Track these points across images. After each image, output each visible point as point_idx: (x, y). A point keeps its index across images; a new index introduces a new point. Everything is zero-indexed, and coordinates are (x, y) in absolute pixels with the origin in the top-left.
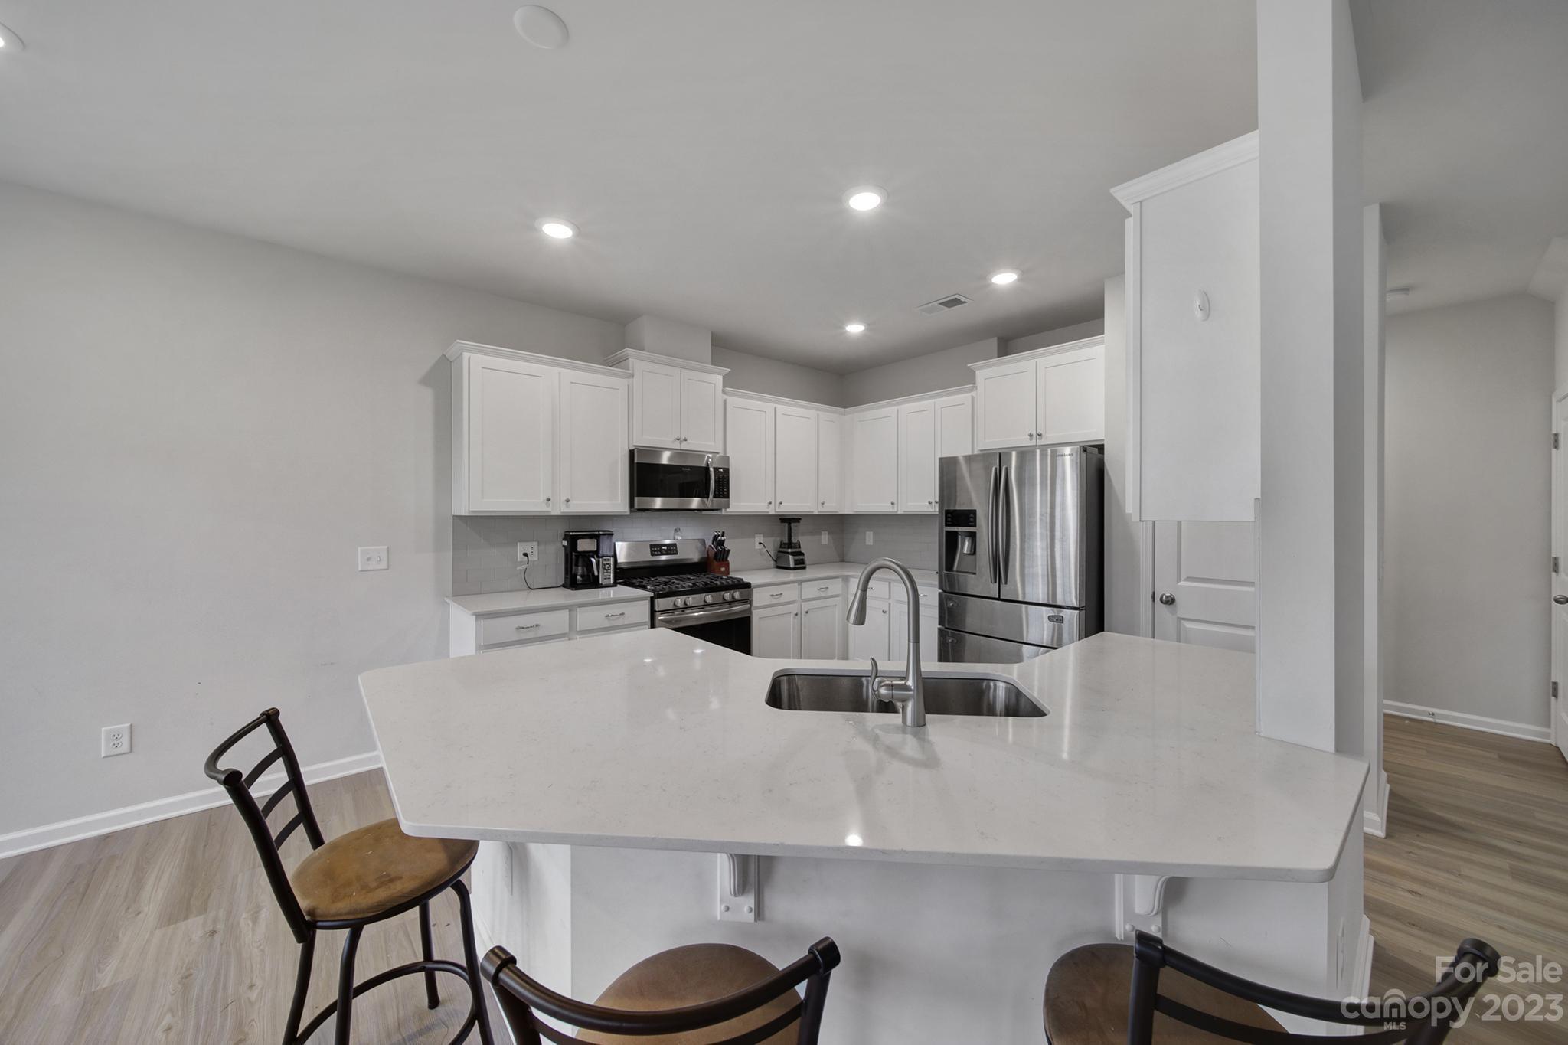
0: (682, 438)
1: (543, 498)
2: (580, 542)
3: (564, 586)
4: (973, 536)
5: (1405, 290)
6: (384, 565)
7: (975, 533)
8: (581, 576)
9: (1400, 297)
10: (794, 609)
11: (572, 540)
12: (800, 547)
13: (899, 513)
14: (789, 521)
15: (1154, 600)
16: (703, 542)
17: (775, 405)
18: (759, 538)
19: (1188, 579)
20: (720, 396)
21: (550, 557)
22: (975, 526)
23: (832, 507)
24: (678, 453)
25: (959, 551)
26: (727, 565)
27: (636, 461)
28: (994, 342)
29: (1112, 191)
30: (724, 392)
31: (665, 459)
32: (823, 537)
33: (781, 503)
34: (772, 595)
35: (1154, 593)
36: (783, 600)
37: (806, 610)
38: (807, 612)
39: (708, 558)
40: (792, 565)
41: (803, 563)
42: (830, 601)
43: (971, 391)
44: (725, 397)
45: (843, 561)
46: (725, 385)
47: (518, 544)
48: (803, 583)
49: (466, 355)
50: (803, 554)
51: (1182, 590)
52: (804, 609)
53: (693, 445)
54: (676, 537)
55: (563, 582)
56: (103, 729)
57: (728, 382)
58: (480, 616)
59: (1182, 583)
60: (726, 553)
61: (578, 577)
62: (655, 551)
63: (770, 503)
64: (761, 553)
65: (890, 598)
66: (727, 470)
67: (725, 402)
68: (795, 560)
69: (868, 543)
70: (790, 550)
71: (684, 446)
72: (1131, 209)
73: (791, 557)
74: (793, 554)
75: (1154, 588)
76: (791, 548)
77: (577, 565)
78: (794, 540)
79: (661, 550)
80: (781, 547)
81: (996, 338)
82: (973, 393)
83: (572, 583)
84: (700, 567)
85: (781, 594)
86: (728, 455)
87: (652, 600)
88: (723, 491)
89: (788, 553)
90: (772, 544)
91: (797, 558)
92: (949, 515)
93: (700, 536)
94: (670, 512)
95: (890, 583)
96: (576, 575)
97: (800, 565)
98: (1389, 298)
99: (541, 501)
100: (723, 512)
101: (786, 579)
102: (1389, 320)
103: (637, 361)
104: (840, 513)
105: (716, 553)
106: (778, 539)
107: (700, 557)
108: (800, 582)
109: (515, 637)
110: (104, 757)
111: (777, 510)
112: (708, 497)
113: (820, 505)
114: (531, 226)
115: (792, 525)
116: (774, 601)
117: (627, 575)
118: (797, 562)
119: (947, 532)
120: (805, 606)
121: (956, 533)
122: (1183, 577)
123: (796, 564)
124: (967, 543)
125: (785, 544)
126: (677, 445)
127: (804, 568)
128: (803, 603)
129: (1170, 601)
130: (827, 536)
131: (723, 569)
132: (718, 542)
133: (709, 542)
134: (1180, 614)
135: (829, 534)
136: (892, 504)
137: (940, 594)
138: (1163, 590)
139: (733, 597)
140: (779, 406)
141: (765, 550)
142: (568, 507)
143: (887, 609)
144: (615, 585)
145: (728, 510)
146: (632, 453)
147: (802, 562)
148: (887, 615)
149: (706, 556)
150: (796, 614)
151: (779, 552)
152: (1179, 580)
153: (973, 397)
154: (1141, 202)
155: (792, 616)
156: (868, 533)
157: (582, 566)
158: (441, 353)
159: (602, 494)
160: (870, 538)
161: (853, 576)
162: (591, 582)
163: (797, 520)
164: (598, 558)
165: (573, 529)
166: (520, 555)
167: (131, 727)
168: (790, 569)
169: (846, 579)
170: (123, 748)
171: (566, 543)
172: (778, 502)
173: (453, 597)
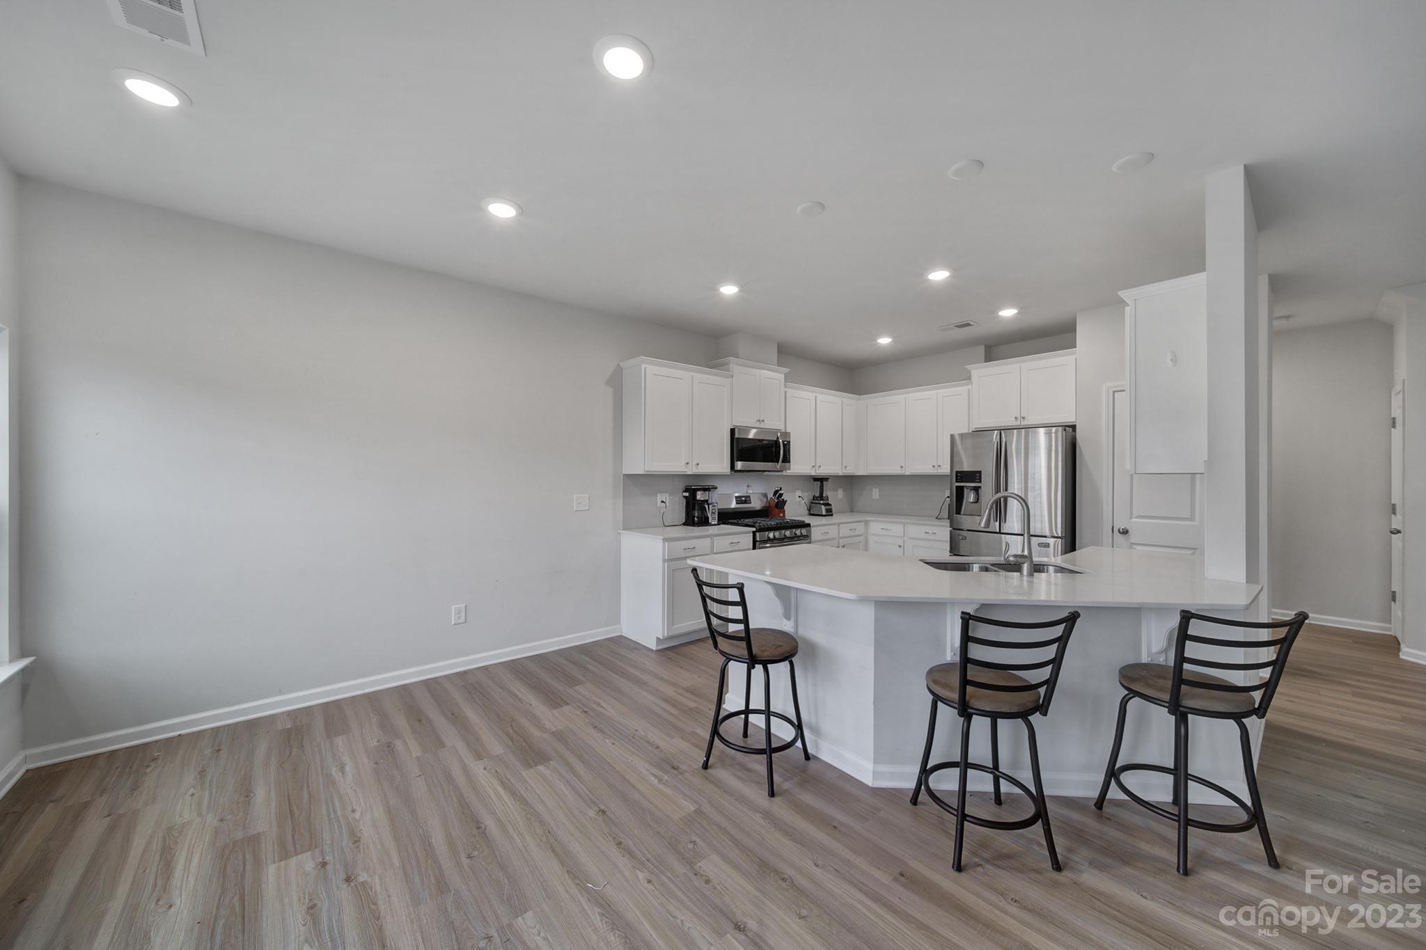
0: (761, 419)
1: (684, 462)
2: (699, 493)
3: (684, 524)
4: (977, 489)
5: (1287, 317)
6: (587, 507)
7: (980, 487)
8: (697, 518)
9: (1284, 322)
10: (835, 543)
11: (692, 492)
12: (829, 499)
13: (907, 474)
14: (821, 480)
15: (1113, 532)
16: (765, 495)
17: (815, 394)
18: (799, 493)
19: (1138, 517)
20: (783, 389)
21: (674, 505)
22: (980, 482)
23: (850, 471)
24: (761, 430)
25: (965, 500)
26: (784, 512)
27: (736, 436)
28: (981, 349)
29: (1118, 293)
30: (785, 386)
31: (752, 435)
32: (839, 492)
34: (822, 533)
35: (1113, 527)
36: (828, 536)
39: (769, 507)
40: (824, 513)
41: (831, 512)
43: (967, 384)
44: (786, 389)
45: (852, 511)
46: (786, 381)
47: (658, 494)
48: (841, 525)
49: (643, 366)
50: (830, 505)
51: (1134, 524)
52: (841, 544)
53: (769, 424)
54: (749, 491)
55: (684, 521)
56: (453, 607)
57: (788, 378)
58: (665, 540)
59: (1133, 520)
60: (784, 502)
61: (696, 519)
62: (739, 501)
63: (813, 467)
64: (800, 504)
65: (904, 536)
66: (789, 442)
67: (786, 392)
68: (826, 509)
69: (874, 497)
70: (821, 502)
71: (762, 426)
72: (1129, 302)
73: (823, 506)
74: (824, 504)
75: (1113, 523)
76: (823, 500)
77: (694, 509)
78: (824, 494)
79: (742, 500)
80: (813, 499)
81: (983, 347)
82: (970, 387)
83: (690, 521)
84: (764, 513)
85: (827, 532)
86: (788, 431)
87: (754, 533)
88: (787, 458)
89: (820, 504)
90: (807, 496)
91: (827, 507)
92: (959, 475)
93: (762, 491)
94: (745, 473)
95: (904, 525)
96: (694, 517)
97: (829, 513)
98: (1275, 323)
99: (683, 464)
100: (784, 473)
101: (819, 523)
102: (1274, 335)
103: (735, 366)
104: (856, 474)
105: (777, 503)
106: (814, 493)
107: (764, 505)
108: (833, 525)
110: (455, 624)
111: (817, 472)
112: (778, 462)
113: (843, 468)
114: (714, 288)
115: (824, 482)
116: (824, 537)
117: (727, 517)
119: (957, 487)
120: (842, 542)
121: (962, 488)
122: (1135, 514)
123: (826, 512)
124: (972, 495)
125: (816, 497)
126: (758, 425)
127: (832, 515)
128: (840, 540)
129: (1125, 532)
130: (842, 492)
131: (781, 515)
132: (778, 495)
133: (770, 495)
134: (1133, 540)
135: (843, 490)
136: (901, 467)
137: (951, 531)
138: (1120, 525)
139: (801, 533)
141: (803, 501)
142: (697, 468)
143: (902, 544)
144: (719, 524)
145: (788, 471)
146: (733, 431)
148: (902, 549)
149: (768, 505)
151: (812, 503)
152: (1131, 518)
153: (969, 390)
154: (1135, 300)
156: (874, 490)
157: (698, 510)
158: (619, 365)
159: (716, 460)
160: (876, 493)
161: (872, 521)
162: (704, 522)
163: (827, 479)
164: (708, 505)
165: (694, 484)
166: (659, 502)
167: (466, 606)
168: (822, 515)
169: (867, 523)
170: (462, 620)
171: (687, 494)
172: (818, 465)
173: (624, 529)
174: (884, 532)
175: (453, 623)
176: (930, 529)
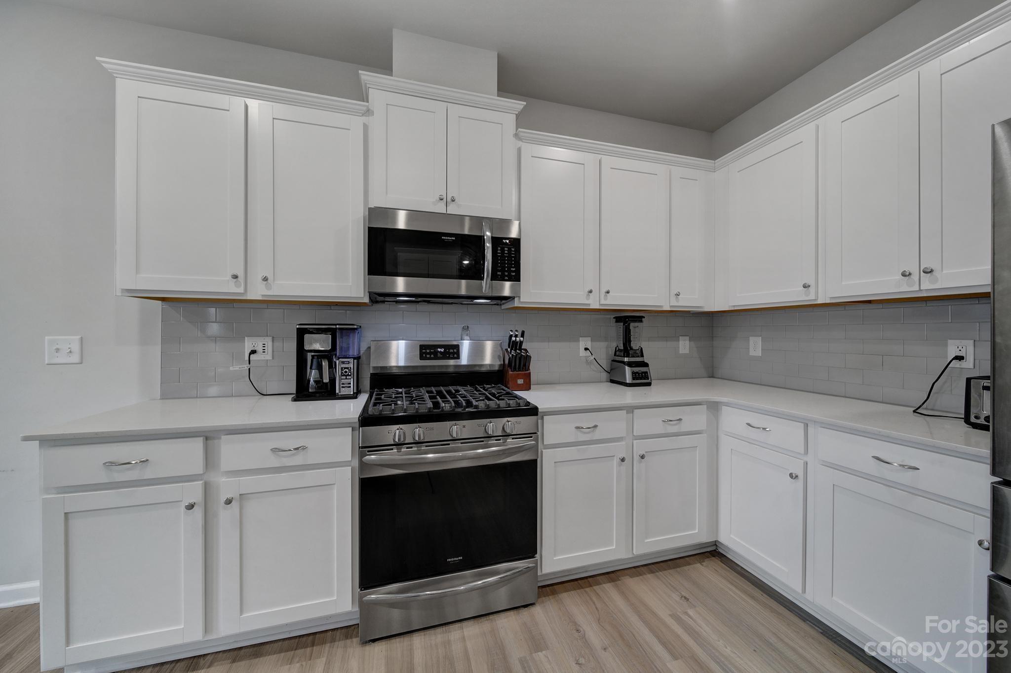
0: (449, 198)
1: (229, 275)
2: (307, 337)
6: (75, 358)
8: (315, 383)
10: (620, 449)
11: (299, 335)
12: (642, 356)
13: (820, 301)
16: (499, 344)
17: (600, 156)
18: (584, 342)
20: (511, 143)
26: (528, 377)
30: (516, 136)
32: (681, 343)
33: (608, 292)
34: (577, 428)
36: (597, 435)
37: (642, 453)
38: (642, 457)
39: (501, 366)
40: (629, 379)
41: (648, 378)
42: (685, 441)
44: (520, 143)
45: (712, 376)
46: (518, 127)
47: (246, 338)
48: (636, 411)
50: (646, 365)
52: (638, 451)
53: (466, 208)
57: (522, 120)
58: (44, 442)
60: (528, 359)
62: (426, 353)
63: (591, 292)
64: (588, 363)
65: (806, 451)
66: (516, 243)
67: (519, 150)
68: (633, 373)
70: (626, 359)
71: (452, 210)
73: (627, 368)
74: (630, 364)
77: (309, 368)
78: (635, 345)
79: (436, 353)
80: (615, 355)
84: (493, 378)
85: (596, 426)
88: (510, 271)
89: (623, 362)
90: (604, 350)
91: (636, 369)
95: (806, 426)
96: (309, 381)
97: (642, 379)
103: (378, 92)
104: (707, 309)
105: (510, 359)
106: (614, 345)
107: (496, 363)
108: (631, 409)
109: (103, 477)
111: (603, 302)
112: (482, 279)
113: (673, 298)
115: (632, 325)
116: (582, 437)
118: (635, 376)
120: (640, 447)
123: (634, 379)
125: (620, 350)
126: (441, 208)
127: (649, 384)
128: (635, 442)
130: (687, 342)
131: (520, 382)
132: (515, 345)
133: (505, 345)
135: (690, 341)
137: (994, 487)
140: (605, 159)
141: (592, 358)
143: (799, 472)
145: (522, 299)
147: (645, 375)
148: (800, 483)
149: (501, 362)
150: (623, 460)
151: (614, 361)
155: (616, 461)
156: (752, 340)
157: (315, 369)
160: (755, 346)
161: (727, 405)
163: (639, 319)
166: (247, 352)
169: (714, 407)
172: (604, 290)
174: (753, 434)
176: (896, 454)
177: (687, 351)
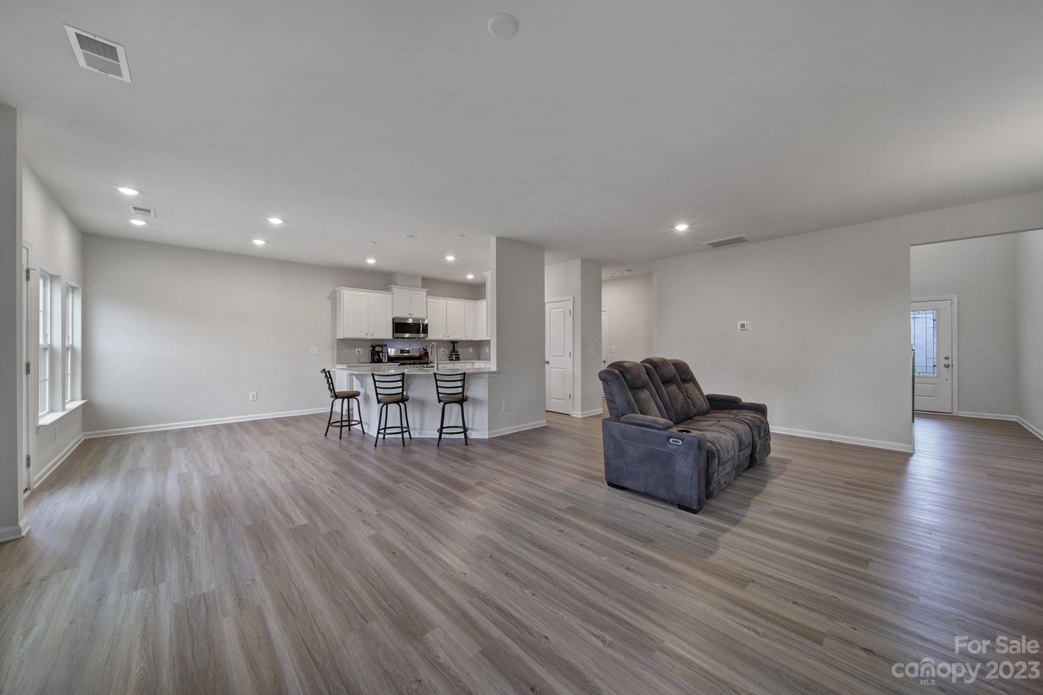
0: (411, 313)
2: (376, 347)
11: (374, 347)
12: (458, 353)
16: (420, 349)
17: (446, 301)
18: (441, 348)
19: (552, 356)
20: (425, 299)
21: (365, 353)
23: (470, 338)
24: (413, 319)
26: (428, 358)
27: (396, 322)
30: (426, 297)
32: (470, 349)
39: (421, 355)
40: (454, 359)
45: (479, 359)
46: (427, 295)
47: (355, 348)
49: (342, 291)
50: (459, 355)
53: (416, 316)
54: (410, 348)
55: (370, 361)
56: (251, 394)
57: (428, 294)
60: (427, 352)
62: (403, 352)
63: (444, 336)
64: (443, 355)
66: (427, 324)
67: (427, 300)
68: (456, 357)
70: (454, 353)
71: (412, 316)
74: (455, 355)
77: (375, 355)
78: (456, 350)
79: (405, 352)
80: (451, 353)
83: (373, 361)
84: (419, 358)
86: (425, 319)
88: (426, 332)
90: (448, 351)
93: (418, 347)
96: (375, 359)
100: (426, 339)
103: (395, 289)
104: (475, 340)
105: (424, 353)
106: (451, 350)
107: (419, 355)
111: (447, 339)
112: (421, 333)
113: (466, 337)
115: (455, 344)
117: (392, 359)
123: (456, 359)
126: (409, 316)
129: (548, 363)
132: (425, 349)
133: (422, 350)
134: (551, 367)
135: (472, 348)
138: (546, 360)
140: (448, 302)
141: (445, 353)
142: (373, 336)
144: (388, 362)
145: (428, 338)
146: (393, 319)
147: (459, 358)
157: (377, 356)
158: (334, 290)
159: (385, 332)
162: (380, 361)
163: (457, 342)
164: (382, 353)
165: (374, 344)
166: (357, 352)
167: (257, 394)
168: (453, 360)
170: (255, 399)
171: (371, 348)
172: (448, 336)
173: (337, 363)
175: (251, 400)
177: (471, 351)
